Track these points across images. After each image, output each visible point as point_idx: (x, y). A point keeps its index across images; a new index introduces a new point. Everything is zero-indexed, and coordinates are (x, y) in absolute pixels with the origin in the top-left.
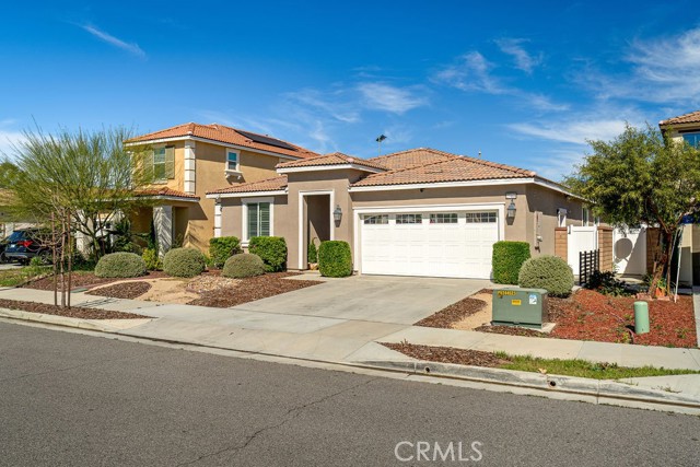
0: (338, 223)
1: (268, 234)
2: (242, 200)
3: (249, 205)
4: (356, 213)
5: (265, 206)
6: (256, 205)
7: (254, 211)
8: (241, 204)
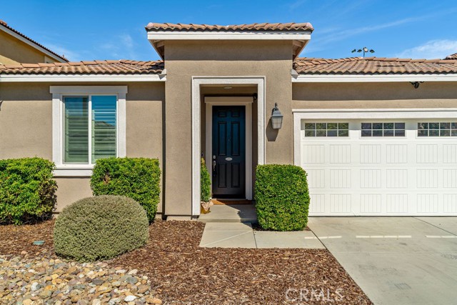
0: (272, 133)
1: (113, 152)
2: (52, 89)
3: (66, 99)
4: (298, 118)
5: (108, 103)
6: (85, 100)
7: (80, 112)
8: (50, 97)
